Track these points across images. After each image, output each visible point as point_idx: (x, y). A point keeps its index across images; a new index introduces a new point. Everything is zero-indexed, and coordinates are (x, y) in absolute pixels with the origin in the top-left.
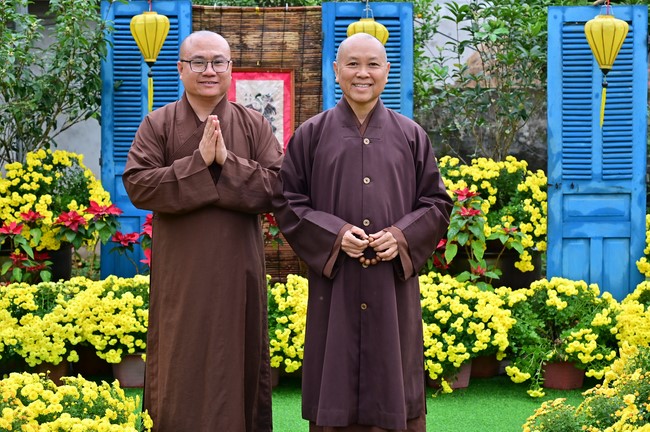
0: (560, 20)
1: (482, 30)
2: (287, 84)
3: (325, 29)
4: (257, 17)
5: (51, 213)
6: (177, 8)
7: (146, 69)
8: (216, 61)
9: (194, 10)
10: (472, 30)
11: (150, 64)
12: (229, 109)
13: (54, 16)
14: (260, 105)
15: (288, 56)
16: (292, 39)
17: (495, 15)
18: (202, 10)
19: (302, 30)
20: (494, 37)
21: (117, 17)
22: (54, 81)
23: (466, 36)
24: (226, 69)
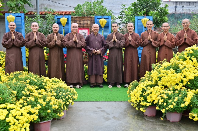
0: (137, 19)
1: (123, 21)
2: (88, 30)
3: (95, 21)
4: (83, 18)
5: (46, 54)
6: (69, 17)
7: (63, 28)
8: (76, 27)
9: (71, 17)
10: (122, 21)
11: (64, 27)
12: (78, 34)
13: (46, 18)
14: (83, 34)
15: (88, 26)
16: (89, 22)
17: (126, 18)
18: (73, 17)
19: (91, 21)
20: (125, 22)
21: (57, 18)
22: (46, 30)
23: (121, 22)
24: (77, 28)
